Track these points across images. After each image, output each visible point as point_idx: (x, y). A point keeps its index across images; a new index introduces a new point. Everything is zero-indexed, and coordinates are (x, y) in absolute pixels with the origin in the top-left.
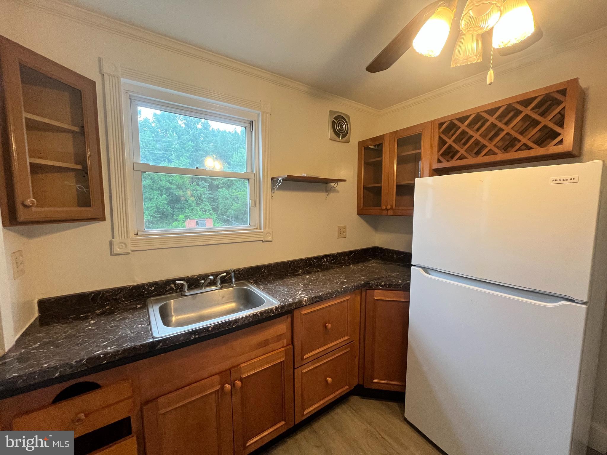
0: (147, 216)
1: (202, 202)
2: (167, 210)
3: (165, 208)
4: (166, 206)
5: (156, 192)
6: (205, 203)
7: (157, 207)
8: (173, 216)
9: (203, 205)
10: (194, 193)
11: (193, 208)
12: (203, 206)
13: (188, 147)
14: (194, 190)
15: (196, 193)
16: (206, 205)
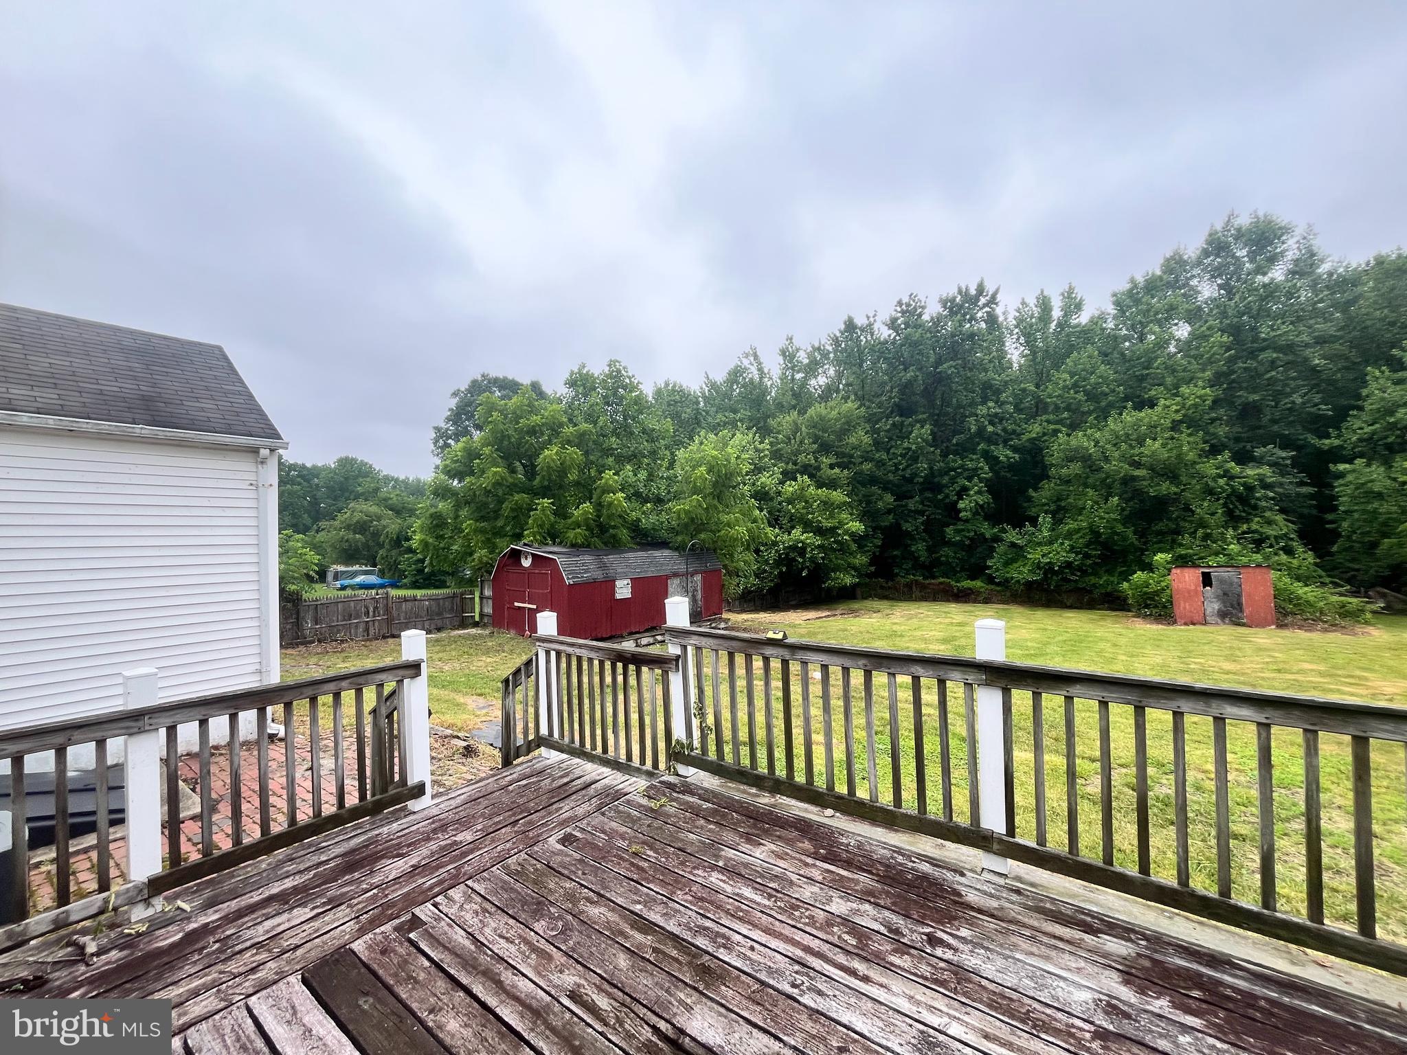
0: (1068, 552)
1: (1254, 513)
2: (1125, 539)
3: (1118, 534)
4: (1120, 528)
5: (1090, 492)
6: (1268, 514)
7: (1095, 533)
8: (1142, 554)
9: (1258, 522)
10: (1221, 487)
11: (1209, 531)
12: (1254, 527)
13: (1209, 352)
14: (1222, 477)
15: (1228, 485)
16: (1269, 522)
